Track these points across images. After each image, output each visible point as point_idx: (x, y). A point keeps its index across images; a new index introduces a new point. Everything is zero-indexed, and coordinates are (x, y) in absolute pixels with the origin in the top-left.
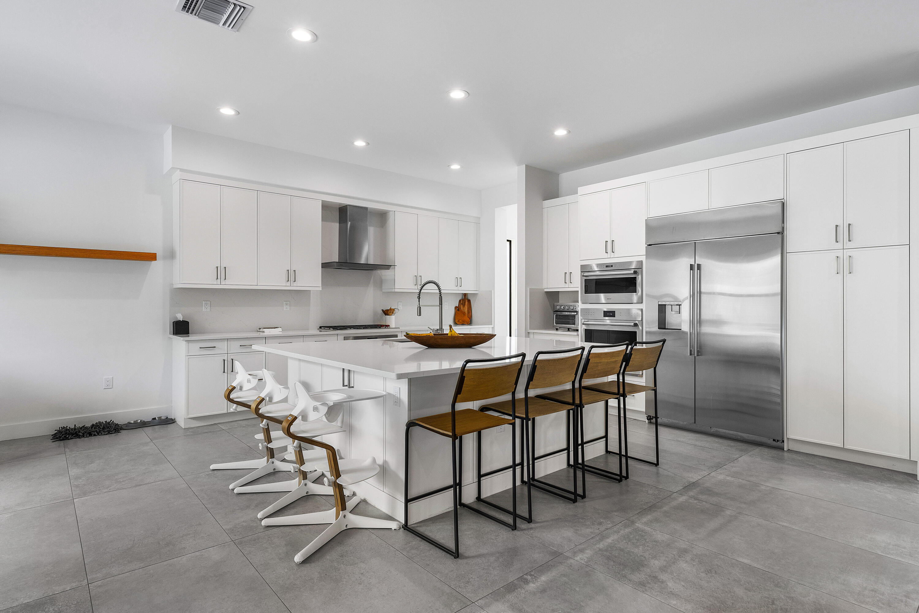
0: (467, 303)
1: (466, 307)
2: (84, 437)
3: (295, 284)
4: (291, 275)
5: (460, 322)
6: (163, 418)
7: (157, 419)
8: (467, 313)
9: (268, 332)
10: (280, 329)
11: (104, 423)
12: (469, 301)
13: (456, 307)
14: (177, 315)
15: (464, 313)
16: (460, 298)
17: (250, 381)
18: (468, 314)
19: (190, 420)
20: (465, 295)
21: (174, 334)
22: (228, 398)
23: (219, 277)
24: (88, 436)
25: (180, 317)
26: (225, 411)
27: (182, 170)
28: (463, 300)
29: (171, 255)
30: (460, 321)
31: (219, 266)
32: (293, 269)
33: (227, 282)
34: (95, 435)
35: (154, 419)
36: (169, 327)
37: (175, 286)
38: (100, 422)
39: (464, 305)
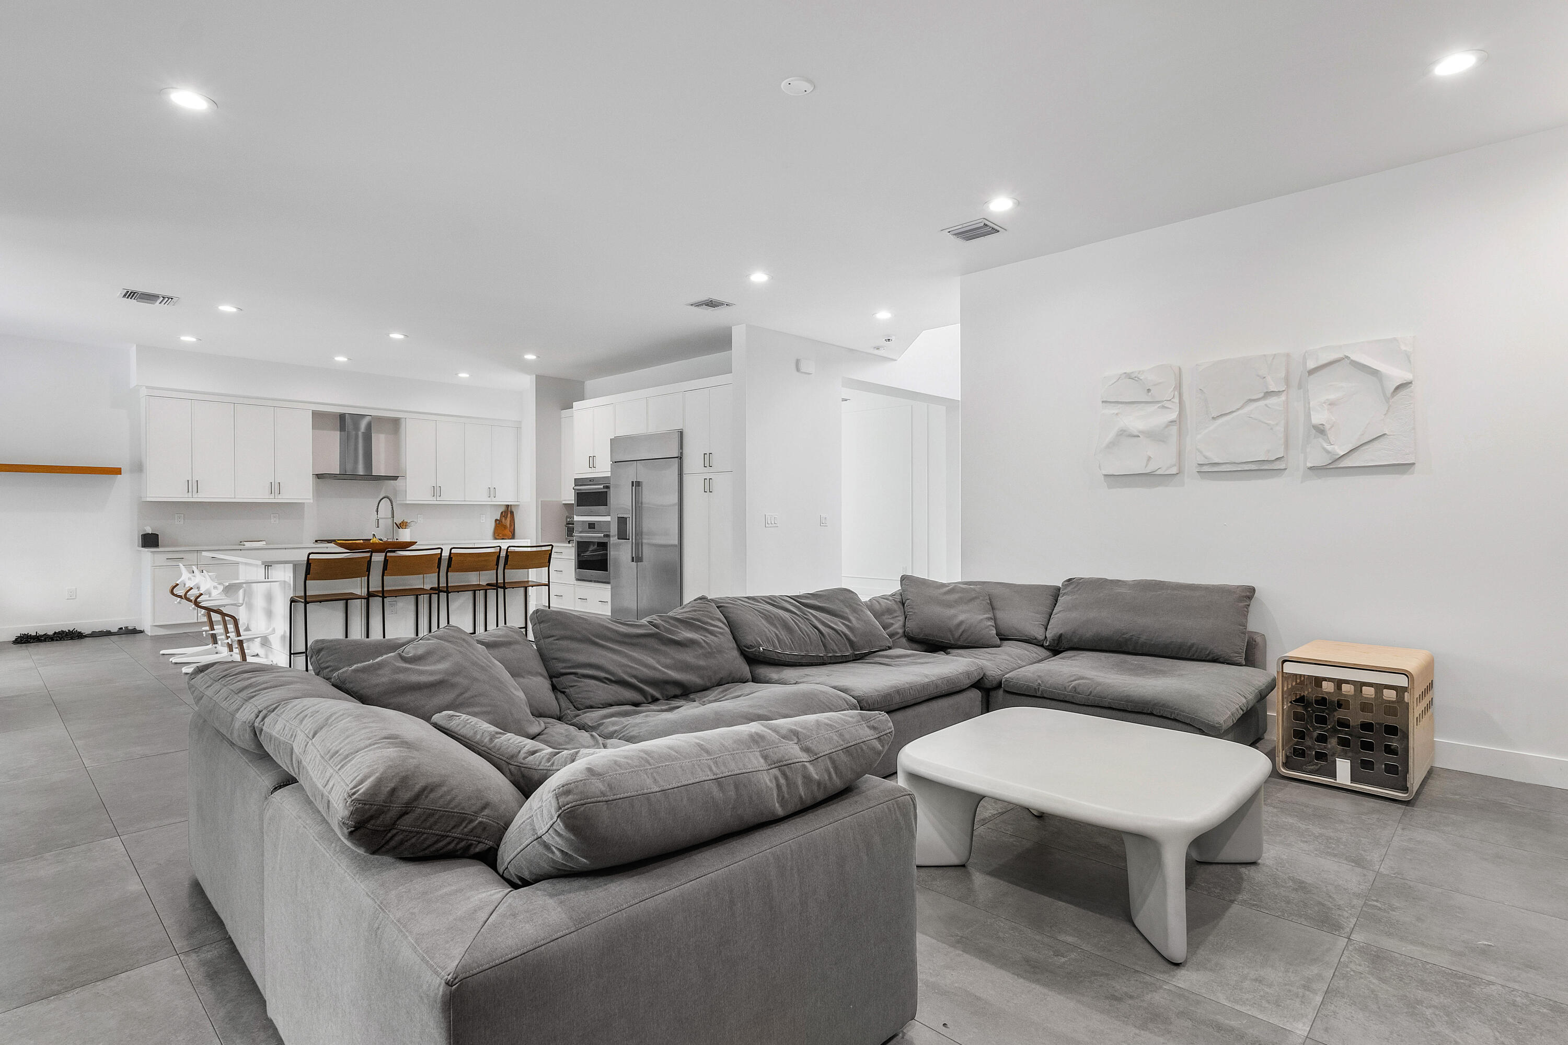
0: (509, 515)
1: (508, 519)
2: (46, 641)
3: (280, 497)
4: (276, 488)
5: (501, 537)
6: (130, 628)
7: (124, 629)
8: (508, 526)
9: (248, 545)
10: (264, 543)
11: (67, 631)
12: (512, 513)
13: (496, 520)
14: (145, 528)
15: (505, 527)
16: (503, 509)
17: (191, 579)
18: (510, 528)
19: (156, 628)
20: (508, 506)
21: (142, 547)
22: (172, 592)
23: (190, 490)
24: (50, 640)
25: (149, 530)
26: (195, 621)
27: (147, 387)
28: (505, 512)
29: (139, 468)
30: (500, 535)
31: (190, 479)
32: (277, 481)
33: (200, 495)
34: (57, 640)
35: (121, 628)
36: (137, 540)
37: (144, 500)
38: (62, 631)
39: (506, 519)
